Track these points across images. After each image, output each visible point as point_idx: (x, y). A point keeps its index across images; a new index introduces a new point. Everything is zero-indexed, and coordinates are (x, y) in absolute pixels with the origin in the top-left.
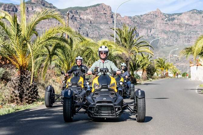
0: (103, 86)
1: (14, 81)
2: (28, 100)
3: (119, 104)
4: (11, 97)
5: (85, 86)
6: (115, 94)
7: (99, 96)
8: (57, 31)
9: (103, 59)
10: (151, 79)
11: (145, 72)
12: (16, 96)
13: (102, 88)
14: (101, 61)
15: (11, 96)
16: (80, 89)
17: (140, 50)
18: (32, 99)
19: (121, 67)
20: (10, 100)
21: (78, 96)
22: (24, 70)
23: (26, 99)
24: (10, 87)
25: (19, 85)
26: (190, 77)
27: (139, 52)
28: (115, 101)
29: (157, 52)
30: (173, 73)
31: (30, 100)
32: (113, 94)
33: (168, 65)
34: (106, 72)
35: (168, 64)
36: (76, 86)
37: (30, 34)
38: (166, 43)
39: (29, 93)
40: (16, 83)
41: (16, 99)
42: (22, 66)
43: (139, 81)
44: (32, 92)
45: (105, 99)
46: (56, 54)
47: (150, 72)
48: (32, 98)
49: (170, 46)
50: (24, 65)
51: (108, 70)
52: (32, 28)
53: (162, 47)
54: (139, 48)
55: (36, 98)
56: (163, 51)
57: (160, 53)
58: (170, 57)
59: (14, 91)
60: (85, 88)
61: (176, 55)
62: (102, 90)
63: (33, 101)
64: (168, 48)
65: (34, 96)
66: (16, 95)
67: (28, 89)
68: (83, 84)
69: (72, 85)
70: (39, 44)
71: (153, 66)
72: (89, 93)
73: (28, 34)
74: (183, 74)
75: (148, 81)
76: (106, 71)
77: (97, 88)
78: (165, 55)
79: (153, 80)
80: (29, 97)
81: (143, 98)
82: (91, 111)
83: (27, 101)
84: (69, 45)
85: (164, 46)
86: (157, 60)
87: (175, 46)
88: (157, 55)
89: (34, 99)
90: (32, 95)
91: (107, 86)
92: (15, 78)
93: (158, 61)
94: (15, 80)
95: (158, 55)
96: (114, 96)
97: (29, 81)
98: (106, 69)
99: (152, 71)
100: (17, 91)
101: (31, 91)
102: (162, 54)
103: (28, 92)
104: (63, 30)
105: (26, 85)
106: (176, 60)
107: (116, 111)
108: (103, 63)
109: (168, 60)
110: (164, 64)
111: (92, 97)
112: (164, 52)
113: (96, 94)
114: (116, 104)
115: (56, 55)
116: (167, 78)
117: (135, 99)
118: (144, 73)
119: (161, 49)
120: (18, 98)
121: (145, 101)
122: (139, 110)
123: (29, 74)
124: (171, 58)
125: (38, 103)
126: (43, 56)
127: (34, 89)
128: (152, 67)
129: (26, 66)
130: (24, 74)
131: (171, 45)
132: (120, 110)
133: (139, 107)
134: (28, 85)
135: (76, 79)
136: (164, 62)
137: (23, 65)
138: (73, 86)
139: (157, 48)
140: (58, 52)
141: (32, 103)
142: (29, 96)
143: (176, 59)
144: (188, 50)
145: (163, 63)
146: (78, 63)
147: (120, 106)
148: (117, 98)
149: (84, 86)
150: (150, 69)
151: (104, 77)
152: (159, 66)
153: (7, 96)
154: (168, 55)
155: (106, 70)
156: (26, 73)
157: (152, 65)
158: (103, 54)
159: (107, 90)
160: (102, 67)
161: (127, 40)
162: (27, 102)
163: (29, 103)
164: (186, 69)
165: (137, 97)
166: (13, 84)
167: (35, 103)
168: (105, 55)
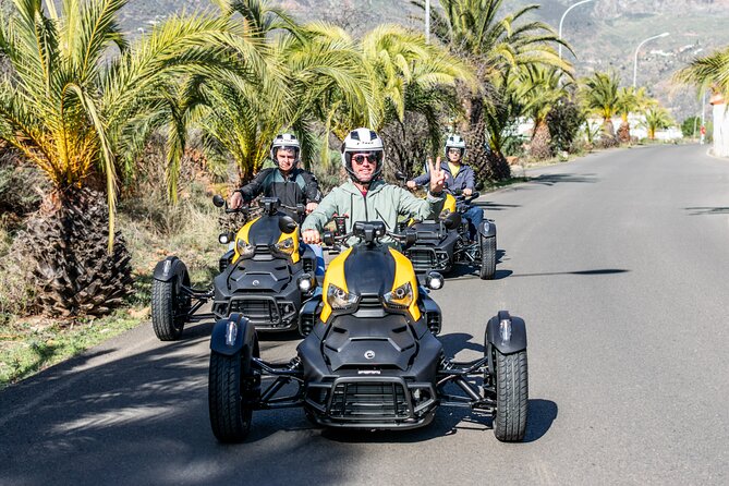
0: (364, 300)
1: (40, 234)
2: (93, 302)
3: (425, 377)
4: (31, 293)
5: (305, 255)
6: (411, 327)
7: (348, 340)
8: (194, 35)
9: (363, 183)
10: (565, 154)
11: (544, 130)
12: (48, 289)
13: (360, 305)
14: (357, 189)
15: (29, 291)
16: (285, 268)
17: (523, 57)
18: (110, 297)
19: (447, 152)
20: (25, 304)
21: (278, 299)
22: (73, 188)
23: (88, 300)
24: (24, 253)
25: (58, 247)
26: (709, 139)
27: (519, 63)
28: (411, 362)
29: (588, 41)
30: (649, 126)
31: (102, 303)
32: (404, 329)
33: (631, 99)
34: (374, 235)
35: (629, 93)
36: (269, 257)
37: (91, 50)
38: (625, 6)
39: (95, 277)
40: (47, 238)
41: (46, 300)
42: (66, 174)
43: (521, 160)
44: (109, 274)
45: (369, 354)
46: (203, 100)
47: (562, 126)
48: (109, 294)
49: (639, 16)
50: (75, 168)
51: (383, 231)
52: (99, 27)
53: (609, 23)
54: (519, 49)
55: (123, 294)
56: (612, 37)
57: (602, 44)
58: (639, 60)
59: (39, 268)
60: (305, 264)
61: (661, 52)
62: (362, 313)
63: (113, 306)
64: (630, 23)
65: (117, 287)
66: (47, 287)
67: (90, 263)
68: (295, 248)
69: (255, 254)
70: (129, 88)
71: (572, 104)
72: (311, 321)
73: (83, 50)
74: (685, 123)
75: (552, 159)
76: (378, 232)
77: (340, 302)
78: (618, 51)
79: (574, 158)
80: (98, 291)
81: (518, 352)
82: (318, 401)
83: (90, 306)
84: (248, 82)
85: (617, 16)
86: (588, 82)
87: (655, 18)
88: (588, 51)
89: (118, 296)
90: (107, 282)
91: (381, 296)
92: (42, 221)
93: (592, 85)
94: (42, 227)
95: (592, 50)
96: (407, 337)
97: (93, 231)
98: (376, 227)
99: (569, 124)
100: (52, 270)
101: (104, 270)
102: (607, 47)
103: (91, 272)
104: (218, 32)
105: (85, 247)
106: (662, 71)
107: (414, 403)
108: (365, 195)
109: (630, 68)
110: (614, 95)
111: (322, 344)
112: (616, 41)
113: (336, 330)
114: (413, 373)
115: (204, 103)
116: (624, 146)
117: (490, 353)
118: (538, 132)
119: (605, 30)
120: (54, 295)
121: (527, 368)
122: (504, 404)
123: (93, 203)
124: (642, 63)
125: (133, 312)
126: (152, 106)
127: (116, 261)
128: (568, 107)
129: (80, 174)
130: (77, 202)
131: (642, 12)
132: (429, 398)
133: (503, 392)
134: (92, 247)
135: (270, 230)
136: (614, 89)
137: (69, 169)
138: (257, 257)
139: (589, 24)
140: (211, 88)
141: (107, 313)
142: (98, 287)
143: (661, 67)
144: (704, 66)
145: (610, 91)
146: (280, 160)
147: (428, 385)
148: (418, 346)
149: (301, 253)
150: (562, 117)
151: (369, 258)
152: (597, 104)
153: (13, 289)
154: (630, 52)
155: (375, 231)
156: (83, 200)
157: (570, 101)
158: (365, 163)
159: (379, 313)
160: (359, 216)
161: (475, 16)
162: (90, 312)
163: (99, 315)
164: (696, 104)
165: (494, 348)
166: (33, 242)
167: (119, 311)
168: (371, 166)
